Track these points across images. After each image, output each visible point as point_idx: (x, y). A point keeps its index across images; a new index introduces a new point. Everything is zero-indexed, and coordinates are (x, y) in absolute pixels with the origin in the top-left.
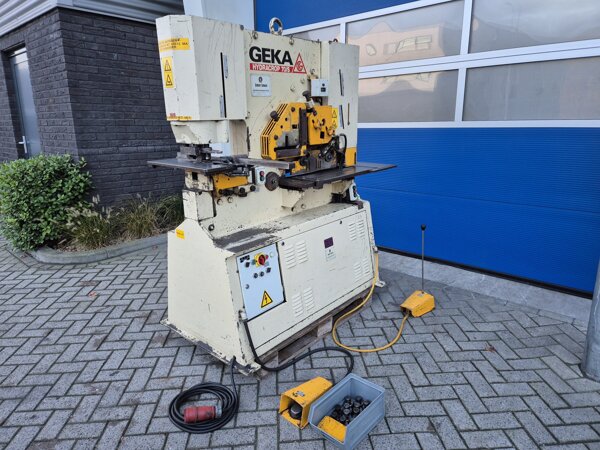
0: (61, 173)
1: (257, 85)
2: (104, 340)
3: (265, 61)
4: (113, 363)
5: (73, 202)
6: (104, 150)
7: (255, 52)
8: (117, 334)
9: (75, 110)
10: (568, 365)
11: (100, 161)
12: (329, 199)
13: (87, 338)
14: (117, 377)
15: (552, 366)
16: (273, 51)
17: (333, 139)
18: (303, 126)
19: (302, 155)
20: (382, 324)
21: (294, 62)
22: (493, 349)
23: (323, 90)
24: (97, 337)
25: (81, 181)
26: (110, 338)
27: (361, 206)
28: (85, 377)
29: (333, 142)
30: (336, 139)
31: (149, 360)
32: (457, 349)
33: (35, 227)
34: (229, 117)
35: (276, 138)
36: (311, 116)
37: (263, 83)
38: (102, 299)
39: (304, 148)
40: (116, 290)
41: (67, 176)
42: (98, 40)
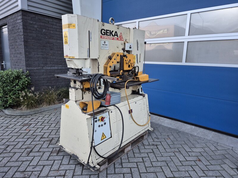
0: (18, 77)
1: (103, 45)
2: (31, 151)
3: (107, 35)
4: (34, 163)
5: (23, 89)
6: (37, 68)
7: (103, 31)
8: (36, 149)
9: (26, 51)
10: (232, 168)
11: (35, 73)
12: (131, 92)
13: (23, 150)
14: (35, 169)
15: (225, 169)
16: (110, 31)
17: (133, 68)
18: (121, 63)
19: (121, 74)
20: (152, 147)
21: (119, 36)
22: (200, 160)
23: (130, 48)
24: (28, 150)
25: (26, 81)
26: (33, 151)
27: (144, 96)
28: (21, 169)
29: (133, 69)
30: (135, 68)
31: (50, 162)
32: (185, 160)
33: (5, 99)
34: (91, 57)
35: (110, 67)
36: (125, 58)
37: (106, 44)
38: (31, 132)
39: (122, 71)
40: (38, 128)
41: (21, 78)
42: (37, 24)
